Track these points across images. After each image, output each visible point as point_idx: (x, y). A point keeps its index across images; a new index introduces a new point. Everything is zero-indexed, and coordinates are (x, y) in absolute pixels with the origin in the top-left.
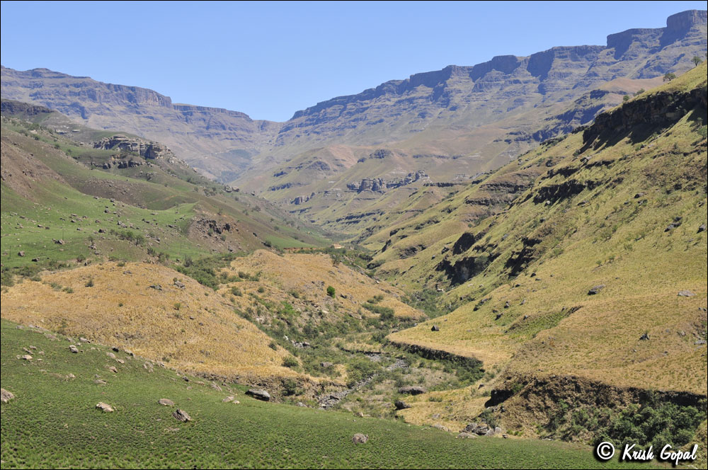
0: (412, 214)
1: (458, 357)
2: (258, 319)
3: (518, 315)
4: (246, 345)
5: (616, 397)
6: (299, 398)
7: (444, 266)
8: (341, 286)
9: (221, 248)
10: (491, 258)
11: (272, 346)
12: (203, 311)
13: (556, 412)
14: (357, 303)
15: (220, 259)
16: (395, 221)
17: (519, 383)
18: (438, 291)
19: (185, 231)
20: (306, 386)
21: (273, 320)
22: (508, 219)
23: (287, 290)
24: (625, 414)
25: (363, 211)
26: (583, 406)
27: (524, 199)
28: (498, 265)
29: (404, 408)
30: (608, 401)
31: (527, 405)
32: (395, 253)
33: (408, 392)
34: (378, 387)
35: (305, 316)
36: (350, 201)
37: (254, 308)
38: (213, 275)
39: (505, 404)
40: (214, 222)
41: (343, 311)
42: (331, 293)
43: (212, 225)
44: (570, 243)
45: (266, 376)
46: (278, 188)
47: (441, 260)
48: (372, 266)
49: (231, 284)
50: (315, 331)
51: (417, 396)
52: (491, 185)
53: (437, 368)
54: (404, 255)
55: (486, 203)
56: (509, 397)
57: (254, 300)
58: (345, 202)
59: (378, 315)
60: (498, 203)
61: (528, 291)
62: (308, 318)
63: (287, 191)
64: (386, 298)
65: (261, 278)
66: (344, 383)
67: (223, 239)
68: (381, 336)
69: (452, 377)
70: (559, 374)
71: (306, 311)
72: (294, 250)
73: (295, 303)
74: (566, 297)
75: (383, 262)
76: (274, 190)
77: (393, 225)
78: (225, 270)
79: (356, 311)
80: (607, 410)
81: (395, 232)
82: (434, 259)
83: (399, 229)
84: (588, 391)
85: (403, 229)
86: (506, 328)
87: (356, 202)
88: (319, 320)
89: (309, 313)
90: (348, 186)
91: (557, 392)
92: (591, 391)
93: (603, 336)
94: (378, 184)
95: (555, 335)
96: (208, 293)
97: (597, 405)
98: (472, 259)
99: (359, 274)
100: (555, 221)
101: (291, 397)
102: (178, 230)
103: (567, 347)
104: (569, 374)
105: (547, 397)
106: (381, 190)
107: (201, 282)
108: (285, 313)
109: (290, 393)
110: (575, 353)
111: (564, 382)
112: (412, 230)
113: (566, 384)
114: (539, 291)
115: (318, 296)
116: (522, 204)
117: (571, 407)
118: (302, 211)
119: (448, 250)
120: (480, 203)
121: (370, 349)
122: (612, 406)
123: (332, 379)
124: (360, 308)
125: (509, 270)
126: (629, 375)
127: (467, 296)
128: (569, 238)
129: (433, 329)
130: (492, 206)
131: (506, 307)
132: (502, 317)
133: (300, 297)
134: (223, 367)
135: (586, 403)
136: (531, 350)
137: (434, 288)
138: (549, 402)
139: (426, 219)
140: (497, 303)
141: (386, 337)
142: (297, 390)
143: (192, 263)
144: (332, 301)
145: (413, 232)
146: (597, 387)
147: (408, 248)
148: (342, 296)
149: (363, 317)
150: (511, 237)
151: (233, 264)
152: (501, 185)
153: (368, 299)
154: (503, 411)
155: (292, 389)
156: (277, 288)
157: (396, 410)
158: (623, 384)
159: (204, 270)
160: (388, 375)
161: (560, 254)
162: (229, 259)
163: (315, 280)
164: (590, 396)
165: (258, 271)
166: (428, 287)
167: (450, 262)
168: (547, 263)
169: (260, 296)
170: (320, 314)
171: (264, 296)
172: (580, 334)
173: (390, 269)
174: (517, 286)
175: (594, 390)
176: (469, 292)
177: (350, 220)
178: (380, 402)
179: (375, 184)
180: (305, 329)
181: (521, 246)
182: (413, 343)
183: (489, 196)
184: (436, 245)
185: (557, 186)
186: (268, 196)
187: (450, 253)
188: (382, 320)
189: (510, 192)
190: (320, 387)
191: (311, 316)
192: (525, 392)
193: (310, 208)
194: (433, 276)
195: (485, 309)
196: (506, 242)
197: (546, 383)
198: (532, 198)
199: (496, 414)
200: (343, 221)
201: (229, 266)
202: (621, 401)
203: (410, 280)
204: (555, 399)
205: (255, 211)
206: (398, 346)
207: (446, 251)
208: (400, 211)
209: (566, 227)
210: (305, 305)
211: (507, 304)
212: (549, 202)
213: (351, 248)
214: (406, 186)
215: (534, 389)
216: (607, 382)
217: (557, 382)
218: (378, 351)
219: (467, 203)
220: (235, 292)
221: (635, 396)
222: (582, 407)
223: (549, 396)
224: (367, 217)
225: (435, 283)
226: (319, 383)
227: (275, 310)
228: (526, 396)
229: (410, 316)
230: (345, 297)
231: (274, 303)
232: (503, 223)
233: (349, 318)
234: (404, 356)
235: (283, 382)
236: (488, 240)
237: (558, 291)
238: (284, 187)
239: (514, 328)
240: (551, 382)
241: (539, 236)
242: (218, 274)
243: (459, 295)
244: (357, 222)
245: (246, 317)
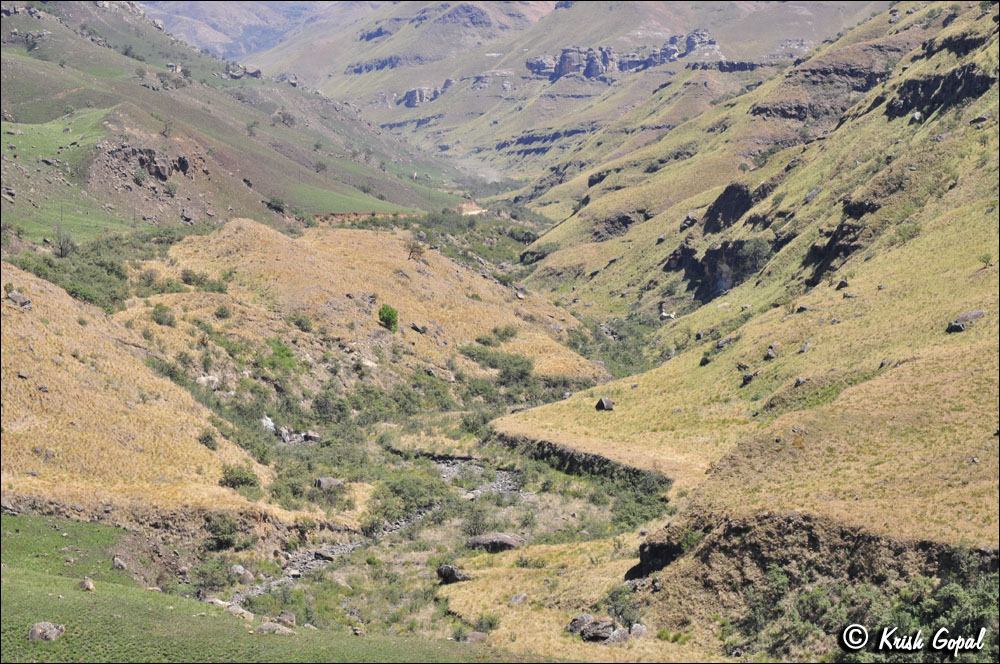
0: (654, 134)
1: (627, 470)
2: (203, 380)
3: (789, 376)
4: (145, 438)
5: (891, 561)
6: (243, 555)
7: (682, 259)
8: (420, 306)
9: (163, 212)
10: (778, 244)
11: (207, 440)
12: (68, 359)
13: (765, 592)
14: (450, 344)
15: (148, 239)
16: (616, 151)
17: (696, 528)
18: (662, 318)
19: (80, 175)
20: (259, 529)
21: (242, 382)
22: (827, 155)
23: (286, 312)
24: (905, 599)
25: (558, 125)
26: (822, 579)
27: (869, 105)
28: (789, 263)
29: (457, 580)
30: (872, 569)
31: (705, 576)
32: (582, 229)
33: (486, 546)
34: (428, 534)
35: (322, 373)
36: (531, 102)
37: (196, 354)
38: (122, 277)
39: (661, 575)
40: (150, 152)
41: (413, 361)
42: (388, 321)
43: (147, 160)
44: (937, 213)
45: (172, 507)
46: (369, 68)
47: (677, 247)
48: (530, 258)
49: (155, 299)
50: (341, 408)
51: (497, 556)
52: (814, 72)
53: (577, 495)
54: (603, 233)
55: (800, 113)
56: (674, 559)
57: (199, 334)
58: (519, 103)
59: (495, 372)
60: (827, 113)
61: (821, 322)
62: (327, 377)
63: (388, 73)
64: (520, 334)
65: (231, 286)
66: (356, 525)
67: (170, 193)
68: (480, 421)
69: (603, 515)
70: (776, 510)
71: (325, 360)
72: (353, 218)
73: (300, 342)
74: (899, 336)
75: (555, 247)
76: (359, 71)
77: (608, 160)
78: (154, 265)
79: (443, 364)
80: (868, 590)
81: (600, 178)
82: (663, 244)
83: (608, 172)
84: (833, 548)
85: (618, 170)
86: (759, 405)
87: (546, 104)
88: (353, 381)
89: (332, 366)
90: (530, 66)
91: (770, 550)
92: (841, 547)
93: (919, 426)
94: (599, 62)
95: (811, 423)
96: (87, 318)
97: (851, 578)
98: (740, 244)
99: (478, 276)
100: (914, 161)
101: (224, 552)
102: (64, 170)
103: (831, 450)
104: (799, 510)
105: (747, 560)
106: (606, 75)
107: (73, 294)
108: (273, 366)
109: (223, 545)
110: (847, 464)
111: (785, 527)
112: (638, 173)
113: (789, 532)
114: (846, 323)
115: (357, 327)
116: (861, 119)
117: (794, 582)
118: (420, 123)
119: (693, 222)
120: (784, 114)
121: (450, 449)
122: (879, 580)
123: (328, 515)
124: (453, 356)
125: (808, 273)
126: (928, 513)
127: (712, 331)
128: (937, 201)
129: (600, 406)
130: (812, 119)
131: (768, 358)
132: (755, 382)
133: (315, 329)
134: (79, 485)
135: (828, 573)
136: (749, 457)
137: (656, 312)
138: (752, 571)
139: (673, 149)
140: (748, 350)
141: (492, 422)
142: (239, 538)
143: (74, 248)
144: (388, 339)
145: (641, 180)
146: (853, 539)
147: (614, 218)
148: (415, 328)
149: (459, 378)
150: (825, 194)
151: (173, 251)
152: (837, 71)
153: (476, 334)
154: (656, 590)
155: (226, 537)
156: (263, 309)
157: (441, 584)
158: (910, 532)
159: (102, 265)
160: (459, 509)
161: (913, 237)
162: (167, 239)
163: (354, 290)
164: (837, 559)
165: (227, 268)
166: (643, 308)
167: (694, 252)
168: (879, 259)
169: (218, 325)
170: (358, 368)
171: (228, 327)
172: (868, 422)
173: (565, 265)
174: (801, 310)
175: (848, 547)
176: (717, 322)
177: (528, 147)
178: (419, 568)
179: (591, 60)
180: (317, 402)
181: (836, 218)
182: (543, 436)
183: (805, 97)
184: (671, 212)
185: (938, 78)
186: (334, 88)
187: (696, 230)
188: (503, 384)
189: (856, 89)
190: (295, 533)
191: (334, 372)
192: (705, 549)
193: (440, 116)
194: (656, 283)
195: (723, 362)
196: (813, 208)
197: (747, 529)
198: (884, 104)
199: (640, 595)
200: (512, 148)
201: (163, 255)
202: (899, 570)
203: (604, 290)
204: (763, 563)
205: (280, 126)
206: (512, 443)
207: (691, 225)
208: (629, 127)
209: (935, 175)
210: (324, 348)
211: (771, 352)
212: (917, 115)
213: (503, 214)
214: (663, 67)
215: (723, 542)
216: (876, 528)
217: (771, 528)
218: (466, 455)
219: (754, 113)
220: (161, 317)
221: (930, 560)
222: (818, 583)
223: (753, 558)
224: (565, 140)
225: (659, 299)
226: (292, 524)
227: (249, 357)
228: (704, 557)
229: (569, 376)
230: (423, 331)
231: (249, 343)
232: (815, 163)
233: (424, 379)
234: (517, 467)
235: (208, 520)
236: (777, 201)
237: (886, 325)
238: (381, 65)
239: (772, 406)
240: (759, 528)
241: (875, 194)
242: (134, 276)
243: (695, 330)
244: (543, 151)
245: (171, 373)
